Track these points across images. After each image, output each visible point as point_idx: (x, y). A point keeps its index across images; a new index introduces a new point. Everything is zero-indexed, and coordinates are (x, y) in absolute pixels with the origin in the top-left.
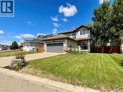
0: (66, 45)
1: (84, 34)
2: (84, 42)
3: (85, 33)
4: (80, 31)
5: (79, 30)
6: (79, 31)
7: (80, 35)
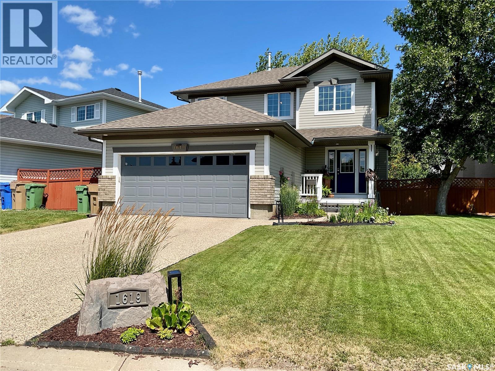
0: (266, 171)
1: (344, 104)
2: (339, 152)
3: (349, 100)
4: (317, 88)
5: (314, 78)
6: (316, 84)
7: (320, 109)
